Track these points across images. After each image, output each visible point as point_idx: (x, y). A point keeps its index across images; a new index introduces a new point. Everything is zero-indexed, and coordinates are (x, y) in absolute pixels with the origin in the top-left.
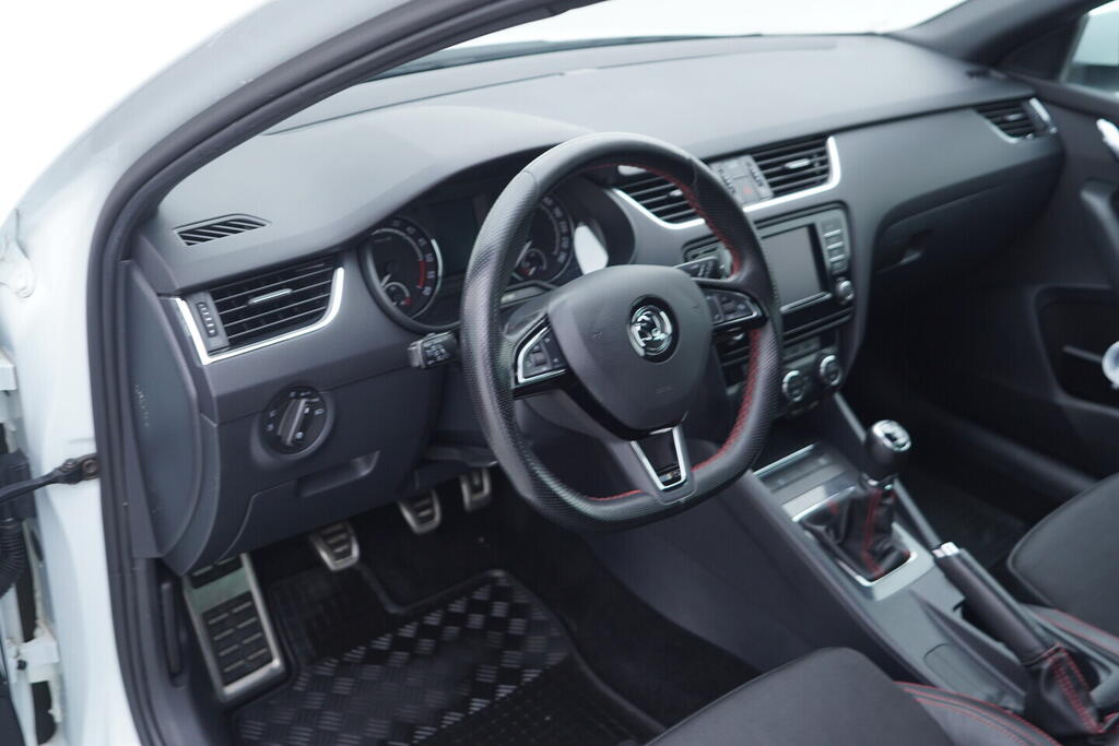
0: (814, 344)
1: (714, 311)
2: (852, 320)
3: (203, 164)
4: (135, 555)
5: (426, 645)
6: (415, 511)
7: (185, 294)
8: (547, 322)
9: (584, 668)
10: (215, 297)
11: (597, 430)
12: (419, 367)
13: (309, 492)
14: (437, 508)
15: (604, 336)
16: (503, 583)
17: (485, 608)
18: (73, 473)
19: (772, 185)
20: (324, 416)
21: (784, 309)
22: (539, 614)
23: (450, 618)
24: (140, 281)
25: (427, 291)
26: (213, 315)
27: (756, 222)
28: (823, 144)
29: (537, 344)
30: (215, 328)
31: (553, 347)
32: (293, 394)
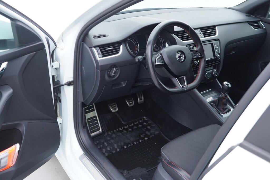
0: (212, 68)
1: (192, 55)
2: (220, 63)
3: (100, 22)
4: (79, 101)
5: (130, 130)
6: (129, 102)
7: (95, 47)
8: (161, 54)
9: (163, 135)
10: (100, 48)
11: (170, 75)
12: (137, 62)
13: (114, 88)
14: (133, 102)
15: (172, 56)
16: (146, 119)
17: (142, 124)
18: (69, 84)
19: (204, 35)
20: (118, 72)
21: (206, 60)
22: (153, 125)
23: (135, 125)
24: (85, 45)
25: (136, 52)
26: (99, 51)
27: (202, 42)
28: (215, 28)
29: (159, 57)
30: (100, 54)
31: (162, 58)
32: (113, 67)
